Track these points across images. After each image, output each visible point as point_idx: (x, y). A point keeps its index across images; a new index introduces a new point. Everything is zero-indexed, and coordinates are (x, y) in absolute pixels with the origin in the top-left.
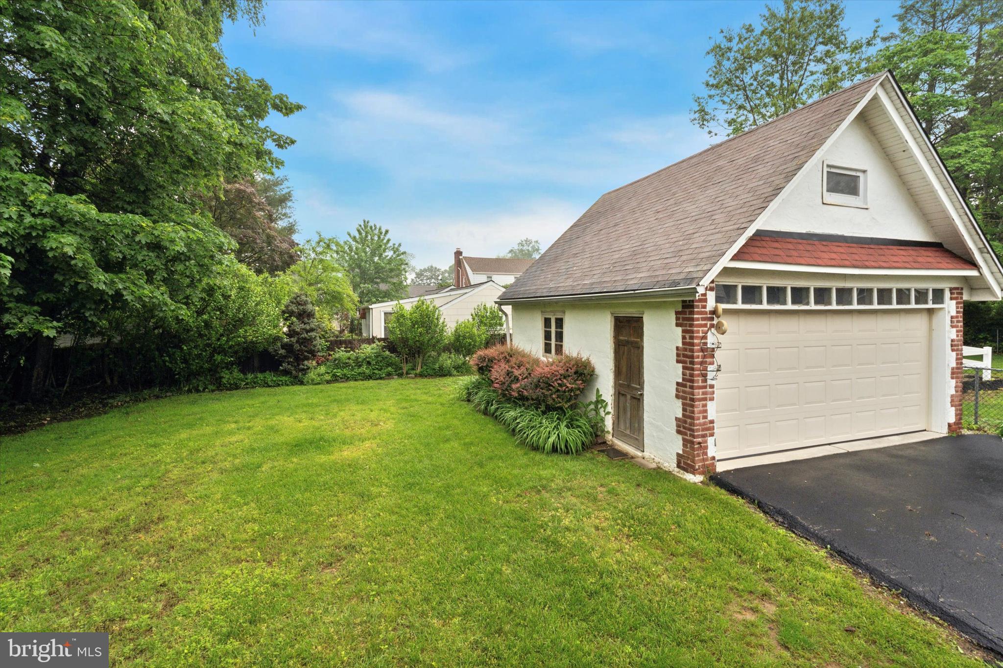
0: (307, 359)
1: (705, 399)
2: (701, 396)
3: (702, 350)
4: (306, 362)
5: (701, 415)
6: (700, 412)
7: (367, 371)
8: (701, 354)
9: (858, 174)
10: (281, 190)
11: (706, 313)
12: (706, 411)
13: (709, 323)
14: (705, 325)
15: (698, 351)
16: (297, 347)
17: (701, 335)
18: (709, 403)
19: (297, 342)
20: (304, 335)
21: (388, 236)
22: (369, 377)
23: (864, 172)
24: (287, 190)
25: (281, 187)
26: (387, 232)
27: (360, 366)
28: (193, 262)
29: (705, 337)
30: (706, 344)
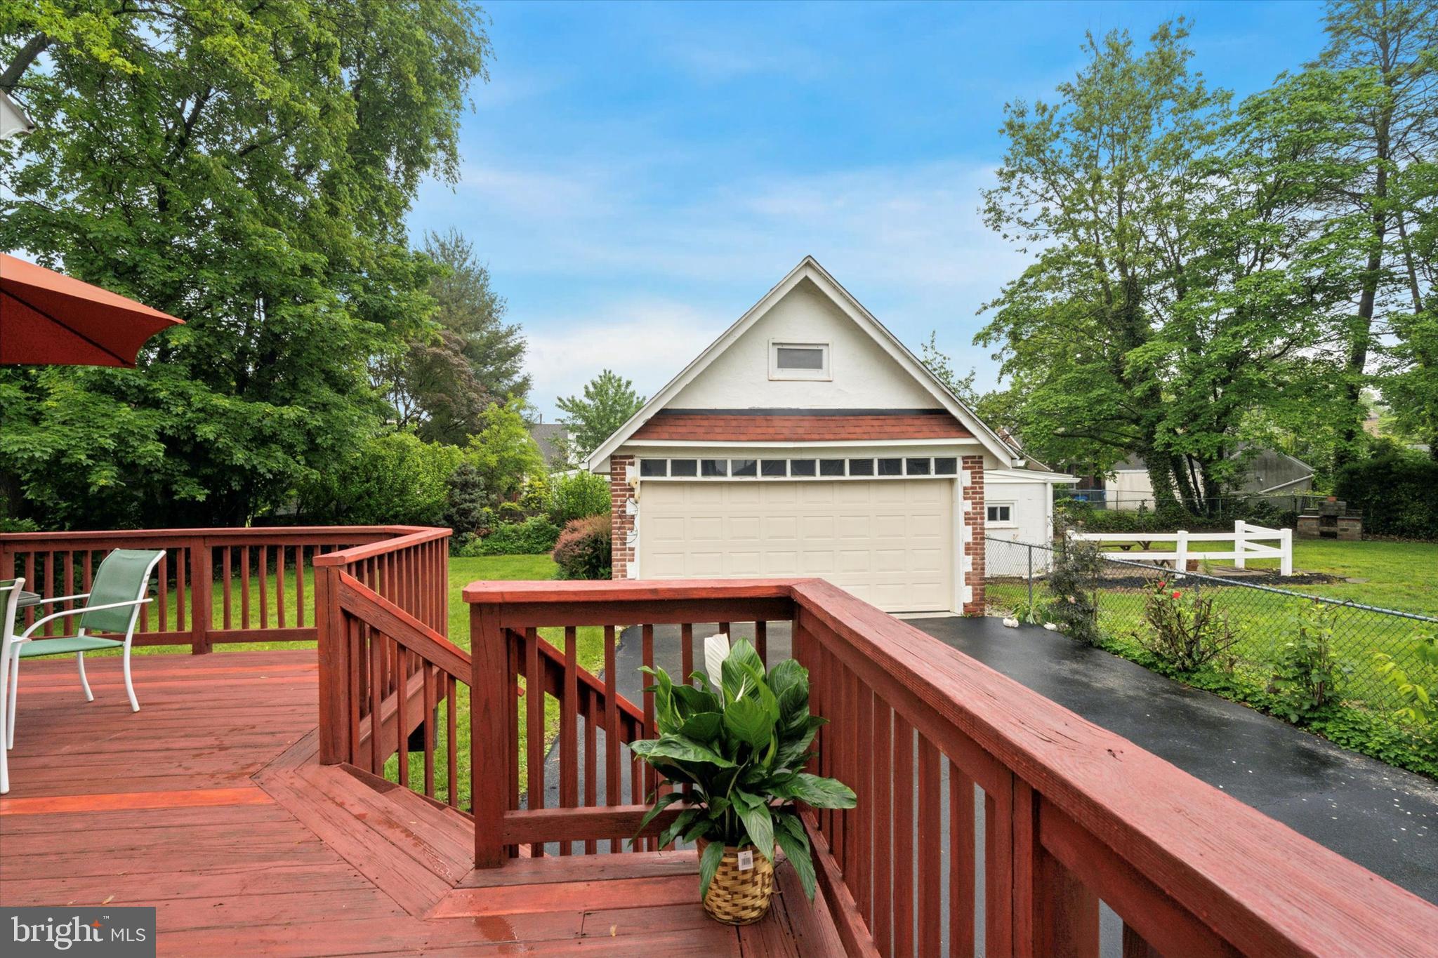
0: (467, 530)
1: (625, 560)
2: (619, 557)
3: (620, 517)
4: (464, 534)
5: (620, 574)
6: (618, 571)
7: (525, 545)
8: (619, 520)
9: (820, 348)
10: (513, 342)
11: (625, 485)
12: (625, 571)
13: (628, 494)
14: (624, 496)
15: (616, 518)
16: (456, 518)
17: (619, 503)
18: (629, 565)
19: (457, 512)
20: (465, 506)
21: (631, 389)
22: (528, 551)
23: (828, 345)
24: (518, 341)
25: (513, 337)
26: (629, 383)
27: (519, 539)
28: (329, 436)
29: (623, 506)
30: (624, 512)
